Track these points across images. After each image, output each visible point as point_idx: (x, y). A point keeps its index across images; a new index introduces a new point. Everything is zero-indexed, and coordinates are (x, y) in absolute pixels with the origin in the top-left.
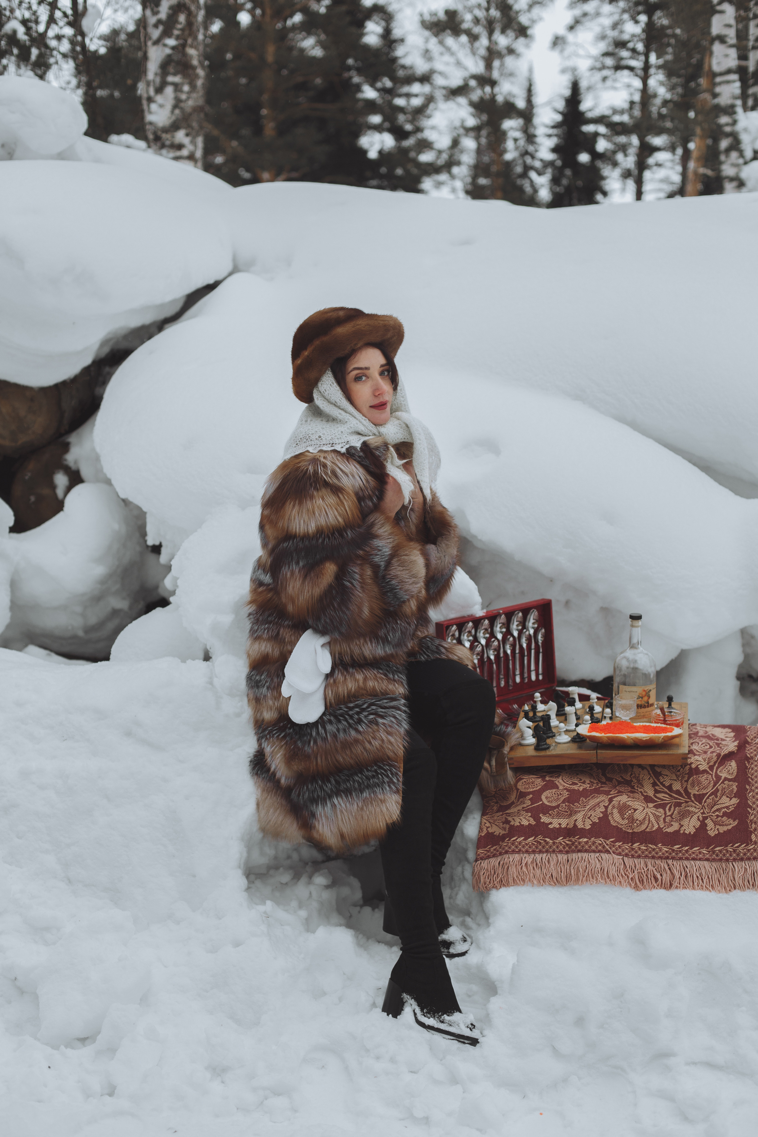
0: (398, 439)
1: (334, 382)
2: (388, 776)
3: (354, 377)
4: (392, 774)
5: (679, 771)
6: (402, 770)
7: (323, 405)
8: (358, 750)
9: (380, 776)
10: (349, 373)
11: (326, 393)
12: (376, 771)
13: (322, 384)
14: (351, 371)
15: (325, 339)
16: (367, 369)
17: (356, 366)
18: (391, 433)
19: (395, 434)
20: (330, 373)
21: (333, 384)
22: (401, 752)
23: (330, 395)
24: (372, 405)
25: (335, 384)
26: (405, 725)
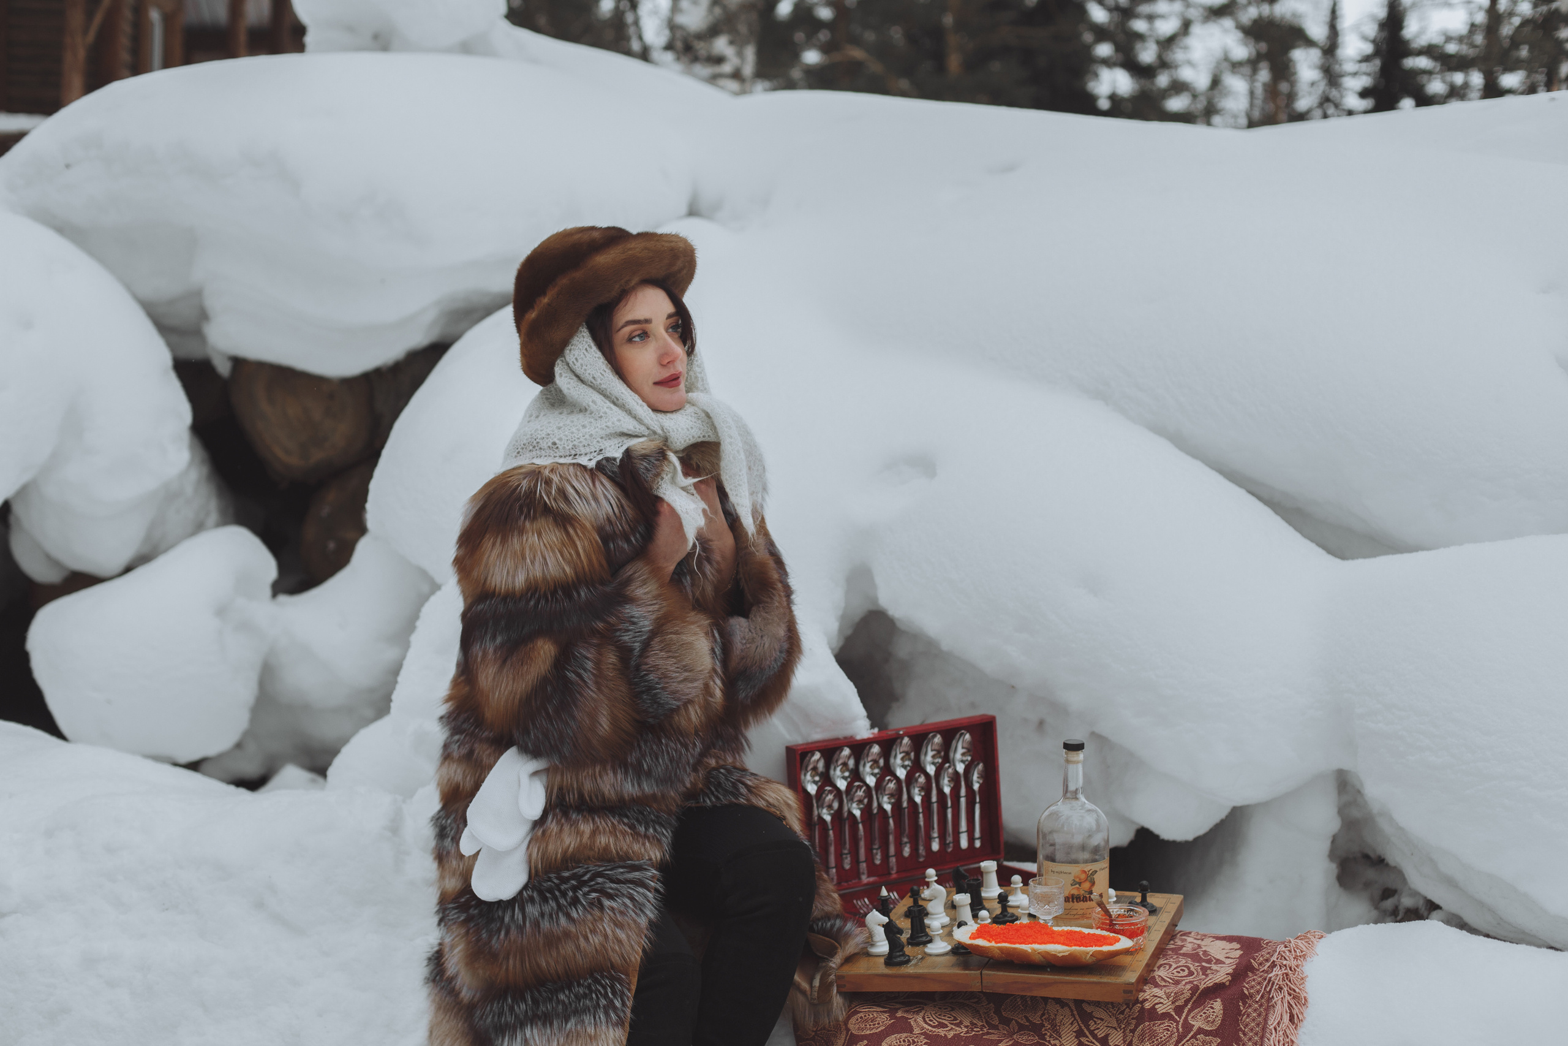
0: (693, 437)
1: (592, 344)
2: (606, 996)
3: (627, 337)
4: (614, 993)
5: (1122, 1013)
6: (634, 987)
7: (568, 386)
8: (568, 948)
9: (594, 996)
10: (619, 330)
11: (578, 364)
12: (589, 987)
13: (570, 350)
14: (623, 327)
15: (578, 275)
16: (647, 321)
17: (630, 317)
18: (682, 429)
19: (688, 430)
20: (586, 330)
21: (591, 347)
22: (636, 957)
23: (584, 367)
24: (657, 379)
25: (594, 348)
26: (651, 913)
